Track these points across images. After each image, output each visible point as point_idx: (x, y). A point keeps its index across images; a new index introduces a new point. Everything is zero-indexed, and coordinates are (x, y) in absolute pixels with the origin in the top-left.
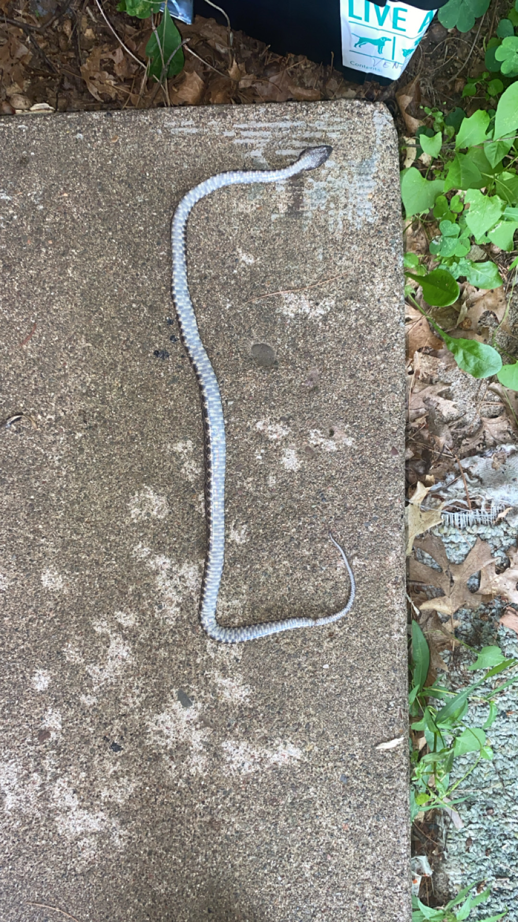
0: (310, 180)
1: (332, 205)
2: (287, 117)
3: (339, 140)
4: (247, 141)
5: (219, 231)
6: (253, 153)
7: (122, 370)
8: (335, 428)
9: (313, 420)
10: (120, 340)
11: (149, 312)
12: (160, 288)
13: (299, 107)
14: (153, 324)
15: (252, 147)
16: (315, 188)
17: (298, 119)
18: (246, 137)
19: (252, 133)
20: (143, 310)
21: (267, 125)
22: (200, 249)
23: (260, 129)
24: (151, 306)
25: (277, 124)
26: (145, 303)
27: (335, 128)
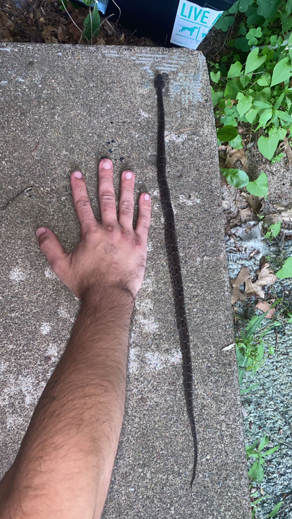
0: (172, 81)
1: (183, 93)
2: (160, 53)
3: (184, 65)
4: (142, 62)
5: (131, 101)
6: (145, 68)
7: (85, 166)
8: (191, 194)
9: (181, 191)
10: (84, 151)
11: (98, 138)
12: (103, 127)
13: (165, 49)
14: (100, 144)
15: (144, 65)
16: (175, 85)
17: (165, 54)
18: (141, 60)
19: (144, 59)
20: (95, 137)
21: (151, 55)
22: (122, 109)
23: (148, 57)
24: (98, 135)
25: (155, 55)
26: (95, 134)
27: (182, 59)
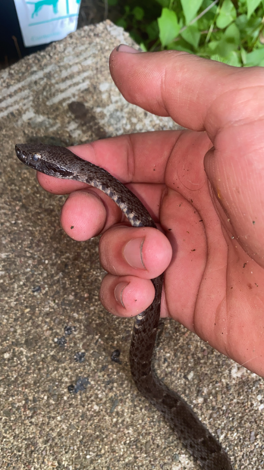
0: (98, 110)
1: (134, 120)
2: (35, 68)
3: (97, 63)
4: (11, 109)
6: (25, 117)
13: (39, 57)
15: (20, 113)
16: (108, 114)
17: (46, 65)
18: (6, 108)
19: (10, 101)
21: (19, 85)
23: (16, 92)
25: (29, 79)
27: (85, 55)
